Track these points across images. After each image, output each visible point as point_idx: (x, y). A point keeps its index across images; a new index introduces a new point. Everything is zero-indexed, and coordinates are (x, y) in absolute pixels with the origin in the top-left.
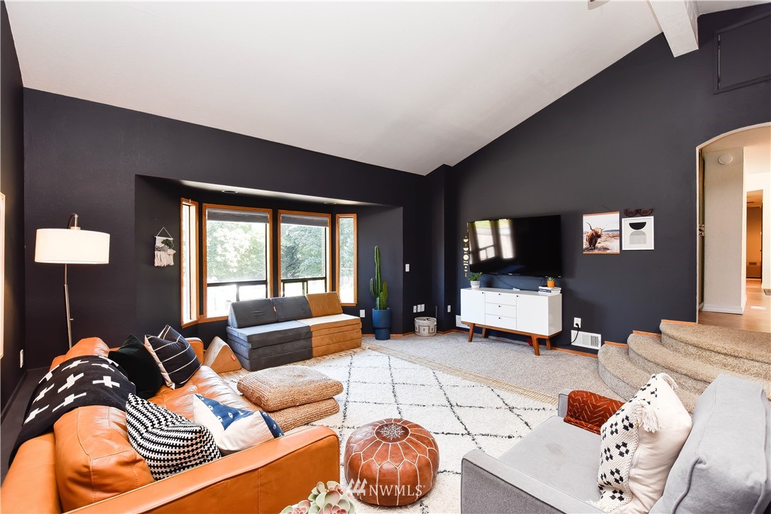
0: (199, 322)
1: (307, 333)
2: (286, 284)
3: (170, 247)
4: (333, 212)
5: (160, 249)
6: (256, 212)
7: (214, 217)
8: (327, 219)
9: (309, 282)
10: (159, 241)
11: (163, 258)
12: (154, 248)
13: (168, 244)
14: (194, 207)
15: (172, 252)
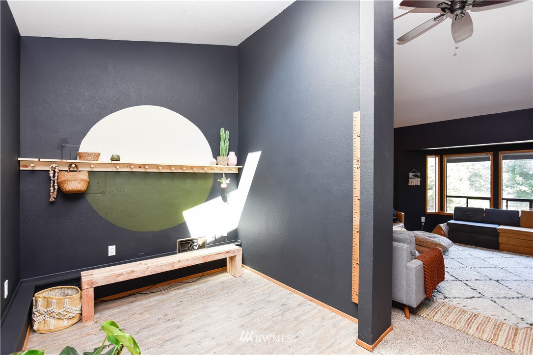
0: (440, 214)
1: (495, 232)
3: (418, 177)
5: (411, 179)
7: (449, 161)
10: (411, 175)
11: (414, 182)
12: (408, 178)
13: (416, 176)
14: (437, 158)
15: (419, 179)
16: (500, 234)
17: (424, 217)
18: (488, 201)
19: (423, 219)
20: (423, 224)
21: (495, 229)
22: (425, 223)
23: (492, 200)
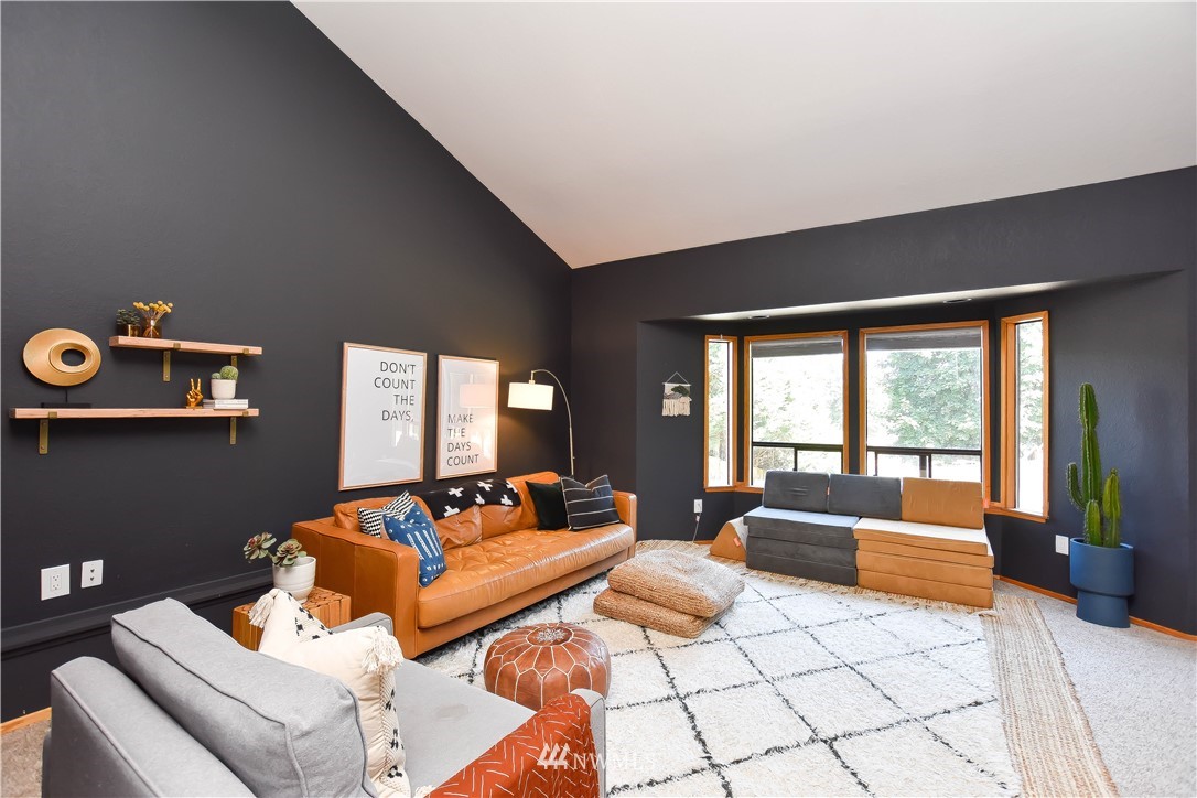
0: (736, 490)
1: (847, 540)
2: (879, 455)
3: (684, 395)
4: (994, 316)
5: (669, 397)
6: (821, 338)
7: (759, 353)
8: (981, 332)
9: (933, 456)
10: (669, 387)
11: (676, 406)
12: (661, 396)
13: (679, 390)
14: (731, 344)
15: (687, 400)
16: (860, 543)
17: (700, 502)
18: (838, 455)
19: (698, 506)
20: (698, 518)
21: (849, 530)
22: (702, 515)
23: (846, 450)
